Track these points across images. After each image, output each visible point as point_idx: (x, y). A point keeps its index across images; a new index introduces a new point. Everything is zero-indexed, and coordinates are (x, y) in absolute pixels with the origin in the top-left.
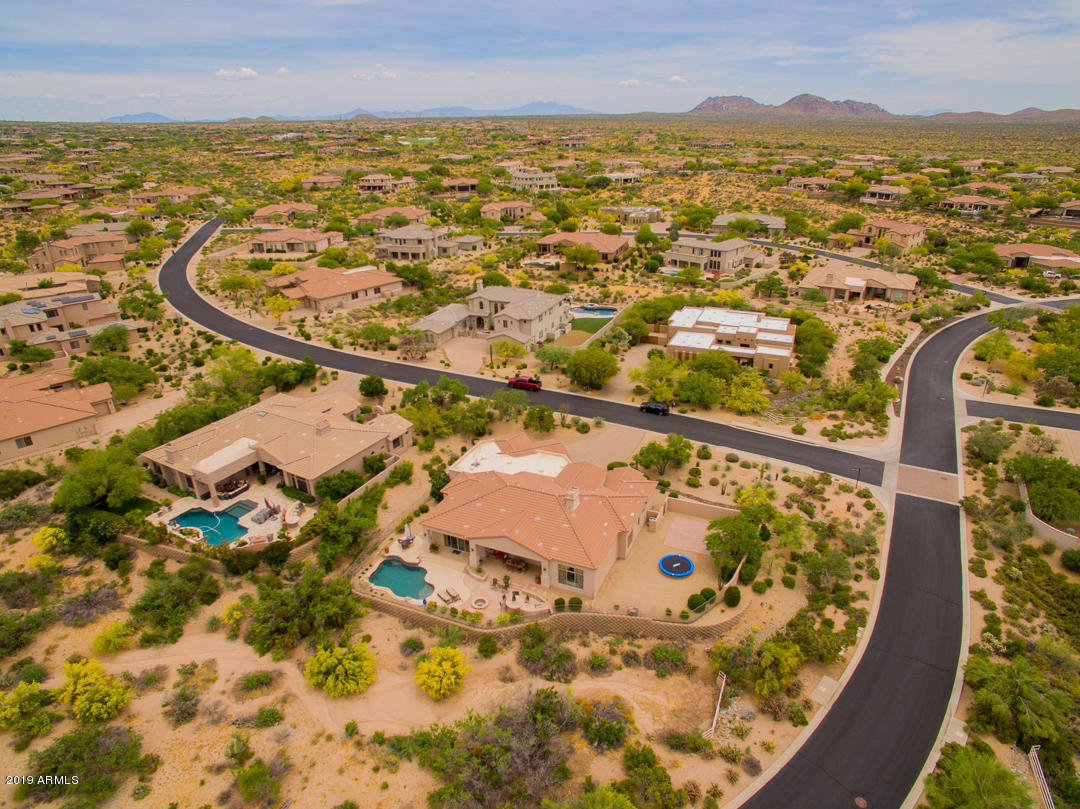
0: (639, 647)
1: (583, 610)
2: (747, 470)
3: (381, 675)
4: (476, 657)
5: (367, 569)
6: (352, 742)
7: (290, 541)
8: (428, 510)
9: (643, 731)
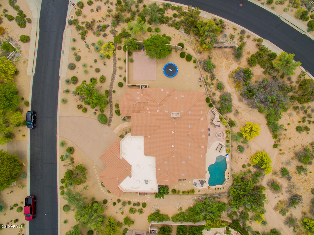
0: (207, 76)
1: (207, 97)
2: (81, 57)
3: (254, 152)
4: (236, 126)
5: (218, 189)
6: (279, 143)
7: (228, 227)
8: (174, 189)
9: (237, 66)
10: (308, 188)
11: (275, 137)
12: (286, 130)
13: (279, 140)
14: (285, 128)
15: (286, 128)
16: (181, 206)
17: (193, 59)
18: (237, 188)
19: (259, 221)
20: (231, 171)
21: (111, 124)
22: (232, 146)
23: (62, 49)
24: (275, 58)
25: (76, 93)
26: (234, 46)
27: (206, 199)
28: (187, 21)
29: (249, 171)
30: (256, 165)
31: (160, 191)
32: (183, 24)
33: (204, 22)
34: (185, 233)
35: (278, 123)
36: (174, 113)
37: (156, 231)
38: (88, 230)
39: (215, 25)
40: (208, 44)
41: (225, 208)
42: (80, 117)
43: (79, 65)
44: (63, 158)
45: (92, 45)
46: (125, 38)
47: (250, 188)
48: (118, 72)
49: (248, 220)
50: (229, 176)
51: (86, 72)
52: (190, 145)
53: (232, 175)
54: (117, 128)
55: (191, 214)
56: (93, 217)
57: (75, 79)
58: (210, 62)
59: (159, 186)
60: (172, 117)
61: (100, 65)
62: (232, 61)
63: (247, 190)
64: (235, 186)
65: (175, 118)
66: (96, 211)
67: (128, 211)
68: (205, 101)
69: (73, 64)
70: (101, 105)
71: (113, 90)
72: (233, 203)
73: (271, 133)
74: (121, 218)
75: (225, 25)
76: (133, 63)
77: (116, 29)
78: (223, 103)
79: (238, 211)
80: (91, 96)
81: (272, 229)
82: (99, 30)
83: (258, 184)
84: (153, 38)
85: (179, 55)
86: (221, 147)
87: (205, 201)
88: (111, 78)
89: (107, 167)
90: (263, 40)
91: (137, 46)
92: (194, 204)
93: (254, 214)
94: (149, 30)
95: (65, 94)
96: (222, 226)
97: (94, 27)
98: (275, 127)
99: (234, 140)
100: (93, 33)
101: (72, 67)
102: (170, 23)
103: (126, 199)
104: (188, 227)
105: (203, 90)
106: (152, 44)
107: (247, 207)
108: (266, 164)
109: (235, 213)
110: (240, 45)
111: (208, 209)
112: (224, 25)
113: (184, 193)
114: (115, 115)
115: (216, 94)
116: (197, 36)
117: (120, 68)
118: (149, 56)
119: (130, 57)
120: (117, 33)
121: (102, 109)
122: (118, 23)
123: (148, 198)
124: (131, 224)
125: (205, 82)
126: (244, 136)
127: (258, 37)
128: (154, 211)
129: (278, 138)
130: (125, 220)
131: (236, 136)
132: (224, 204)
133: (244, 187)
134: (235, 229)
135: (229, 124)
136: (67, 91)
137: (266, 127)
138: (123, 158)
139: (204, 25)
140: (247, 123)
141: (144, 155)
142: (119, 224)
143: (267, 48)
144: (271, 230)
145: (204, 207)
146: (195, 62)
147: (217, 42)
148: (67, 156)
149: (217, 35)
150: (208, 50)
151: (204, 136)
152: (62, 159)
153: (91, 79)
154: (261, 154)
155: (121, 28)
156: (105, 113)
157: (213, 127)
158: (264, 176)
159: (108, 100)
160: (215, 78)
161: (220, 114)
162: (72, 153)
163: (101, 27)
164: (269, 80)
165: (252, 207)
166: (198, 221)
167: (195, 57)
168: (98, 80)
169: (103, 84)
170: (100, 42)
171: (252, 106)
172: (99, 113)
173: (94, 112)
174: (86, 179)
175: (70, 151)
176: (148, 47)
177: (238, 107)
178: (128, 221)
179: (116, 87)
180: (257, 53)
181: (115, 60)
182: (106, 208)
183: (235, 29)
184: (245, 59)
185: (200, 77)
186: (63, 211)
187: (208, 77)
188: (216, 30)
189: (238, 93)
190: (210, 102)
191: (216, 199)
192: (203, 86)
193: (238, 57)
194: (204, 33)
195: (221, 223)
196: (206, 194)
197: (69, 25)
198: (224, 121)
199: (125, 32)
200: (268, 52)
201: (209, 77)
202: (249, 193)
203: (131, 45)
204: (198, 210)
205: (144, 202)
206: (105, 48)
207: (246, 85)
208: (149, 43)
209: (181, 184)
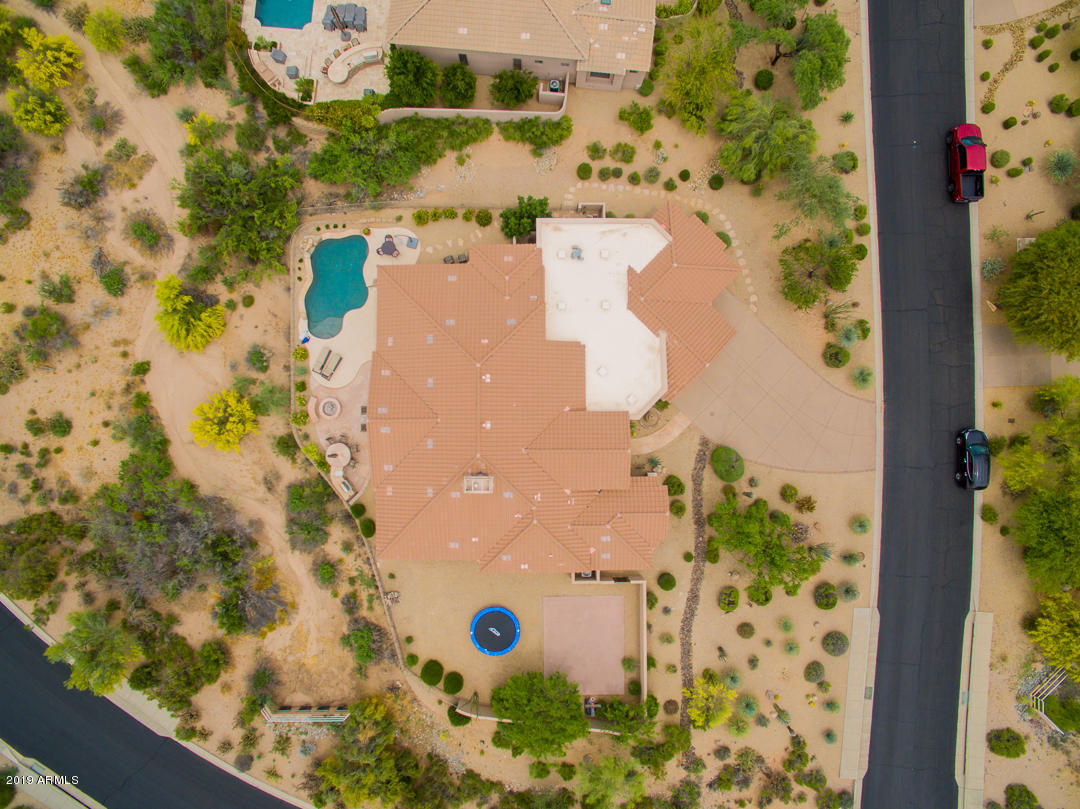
1: (370, 539)
2: (803, 678)
3: (215, 350)
4: (275, 438)
5: (336, 226)
6: (130, 378)
7: (305, 103)
8: (484, 226)
9: (266, 641)
10: (40, 232)
11: (143, 401)
12: (106, 424)
13: (128, 388)
14: (108, 429)
15: (104, 429)
16: (461, 169)
17: (418, 668)
18: (271, 229)
19: (203, 122)
20: (292, 286)
21: (699, 447)
22: (287, 368)
23: (870, 702)
24: (137, 670)
25: (820, 551)
26: (275, 712)
27: (378, 195)
28: (437, 802)
29: (230, 285)
30: (206, 306)
31: (530, 221)
32: (452, 791)
33: (379, 799)
34: (449, 84)
35: (133, 446)
36: (482, 492)
37: (544, 90)
38: (769, 92)
39: (342, 788)
40: (366, 722)
41: (313, 166)
42: (804, 471)
43: (811, 650)
44: (860, 332)
45: (768, 720)
46: (651, 742)
47: (229, 229)
48: (673, 625)
49: (239, 125)
50: (299, 269)
51: (786, 626)
52: (430, 381)
53: (288, 270)
54: (676, 432)
55: (428, 144)
56: (757, 132)
57: (824, 601)
58: (361, 657)
59: (533, 240)
60: (491, 479)
61: (739, 649)
62: (284, 660)
63: (241, 222)
64: (279, 237)
65: (480, 473)
66: (747, 154)
67: (638, 151)
68: (377, 523)
69: (830, 653)
70: (734, 514)
71: (693, 562)
72: (288, 181)
73: (157, 412)
74: (663, 128)
75: (305, 786)
76: (622, 657)
77: (683, 773)
78: (318, 516)
79: (272, 153)
80: (767, 546)
81: (162, 97)
82: (744, 771)
83: (203, 241)
84: (555, 746)
85: (465, 683)
86: (323, 367)
87: (379, 190)
88: (701, 602)
89: (711, 304)
90: (175, 733)
91: (609, 715)
92: (417, 177)
93: (218, 145)
94: (568, 770)
95: (857, 549)
96: (326, 107)
97: (762, 783)
98: (142, 435)
99: (281, 390)
100: (763, 761)
101: (834, 642)
102: (497, 795)
103: (646, 192)
104: (438, 101)
105: (383, 565)
106: (558, 725)
107: (241, 169)
108: (175, 310)
109: (282, 149)
110: (256, 718)
111: (369, 164)
112: (311, 788)
113: (451, 214)
114: (686, 477)
115: (341, 547)
116: (402, 747)
117: (667, 639)
118: (569, 682)
119: (632, 675)
120: (679, 761)
121: (728, 499)
122: (675, 797)
123: (570, 197)
124: (629, 110)
125: (377, 587)
126: (246, 405)
127: (193, 745)
128: (552, 154)
129: (133, 395)
130: (649, 123)
131: (273, 404)
132: (316, 177)
133: (250, 234)
134: (283, 98)
135: (296, 446)
136: (849, 558)
137: (171, 432)
138: (658, 335)
139: (380, 788)
140: (237, 448)
141: (584, 346)
142: (668, 109)
143: (160, 707)
144: (165, 92)
145: (385, 168)
146: (412, 659)
147: (337, 727)
148: (848, 337)
149: (336, 753)
150: (365, 700)
151: (382, 410)
152: (863, 328)
153: (767, 600)
154: (191, 343)
155: (667, 777)
156: (720, 484)
157: (350, 434)
158: (184, 268)
159: (709, 531)
160: (343, 603)
161: (326, 479)
162: (829, 346)
163: (738, 783)
164: (158, 594)
165: (224, 169)
166: (403, 121)
167: (410, 673)
168: (743, 598)
169: (728, 583)
170: (739, 729)
171: (217, 506)
172: (742, 485)
173: (756, 486)
174: (781, 261)
175: (837, 354)
176: (572, 713)
177: (267, 500)
178: (639, 121)
179: (683, 573)
180: (197, 690)
181: (687, 667)
182: (712, 162)
183: (273, 773)
184: (238, 665)
185: (396, 609)
186: (858, 155)
187: (365, 604)
188: (336, 771)
189: (264, 550)
190: (362, 521)
191: (342, 191)
192: (385, 578)
193: (264, 673)
194: (379, 760)
195: (330, 115)
196: (377, 208)
197: (849, 790)
198: (313, 458)
199: (652, 766)
200: (159, 694)
201: (362, 605)
202: (233, 212)
203: (632, 719)
204: (404, 159)
205: (586, 184)
206: (721, 709)
207: (236, 579)
208: (570, 729)
209: (461, 242)
